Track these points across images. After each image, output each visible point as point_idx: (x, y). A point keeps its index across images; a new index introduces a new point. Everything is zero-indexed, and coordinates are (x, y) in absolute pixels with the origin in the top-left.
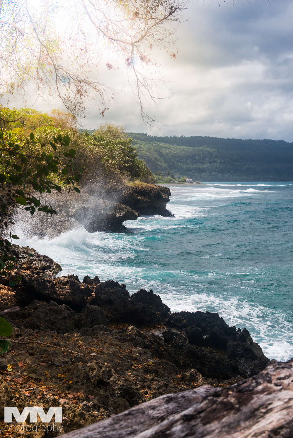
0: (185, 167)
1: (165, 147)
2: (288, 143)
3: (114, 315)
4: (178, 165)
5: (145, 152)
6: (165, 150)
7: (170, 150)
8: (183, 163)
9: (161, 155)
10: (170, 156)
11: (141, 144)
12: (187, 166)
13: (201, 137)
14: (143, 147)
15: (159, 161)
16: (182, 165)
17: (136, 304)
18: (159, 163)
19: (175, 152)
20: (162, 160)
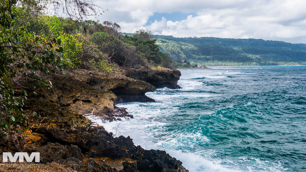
0: (197, 57)
1: (184, 45)
2: (265, 41)
3: (99, 152)
4: (193, 56)
5: (171, 48)
6: (185, 47)
7: (187, 46)
8: (196, 54)
9: (182, 49)
10: (187, 50)
11: (168, 43)
12: (198, 56)
13: (208, 37)
14: (170, 45)
15: (180, 53)
16: (195, 56)
17: (112, 145)
18: (180, 55)
19: (191, 48)
20: (182, 53)
